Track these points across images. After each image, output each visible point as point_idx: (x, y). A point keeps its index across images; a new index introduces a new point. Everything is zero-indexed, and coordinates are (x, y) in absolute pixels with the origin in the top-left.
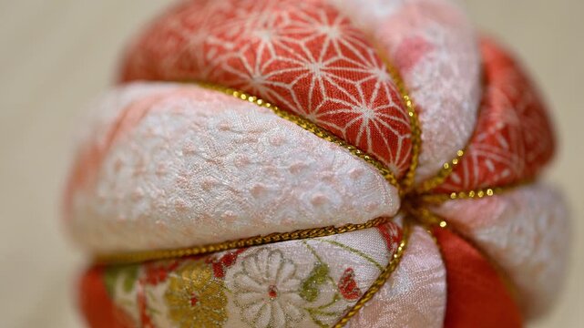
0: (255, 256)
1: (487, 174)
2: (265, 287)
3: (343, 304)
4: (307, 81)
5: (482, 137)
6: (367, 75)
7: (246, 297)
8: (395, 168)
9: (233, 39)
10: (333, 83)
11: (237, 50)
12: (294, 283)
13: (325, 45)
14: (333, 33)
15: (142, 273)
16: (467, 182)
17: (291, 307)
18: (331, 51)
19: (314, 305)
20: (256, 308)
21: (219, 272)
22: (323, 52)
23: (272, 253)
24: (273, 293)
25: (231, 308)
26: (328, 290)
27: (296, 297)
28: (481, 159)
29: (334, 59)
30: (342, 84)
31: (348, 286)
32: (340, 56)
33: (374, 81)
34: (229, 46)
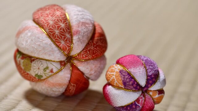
0: (38, 61)
1: (83, 57)
2: (38, 67)
3: (50, 74)
4: (54, 34)
5: (85, 50)
6: (66, 35)
7: (34, 68)
8: (66, 53)
9: (46, 21)
10: (59, 35)
11: (46, 23)
12: (42, 68)
13: (60, 28)
14: (63, 25)
15: (21, 56)
16: (79, 58)
17: (41, 72)
18: (61, 29)
19: (45, 72)
20: (36, 70)
21: (31, 62)
22: (59, 29)
23: (40, 62)
24: (39, 69)
25: (32, 69)
26: (48, 71)
27: (42, 70)
28: (83, 54)
29: (61, 31)
30: (60, 36)
31: (52, 71)
32: (62, 31)
33: (66, 37)
34: (45, 22)
